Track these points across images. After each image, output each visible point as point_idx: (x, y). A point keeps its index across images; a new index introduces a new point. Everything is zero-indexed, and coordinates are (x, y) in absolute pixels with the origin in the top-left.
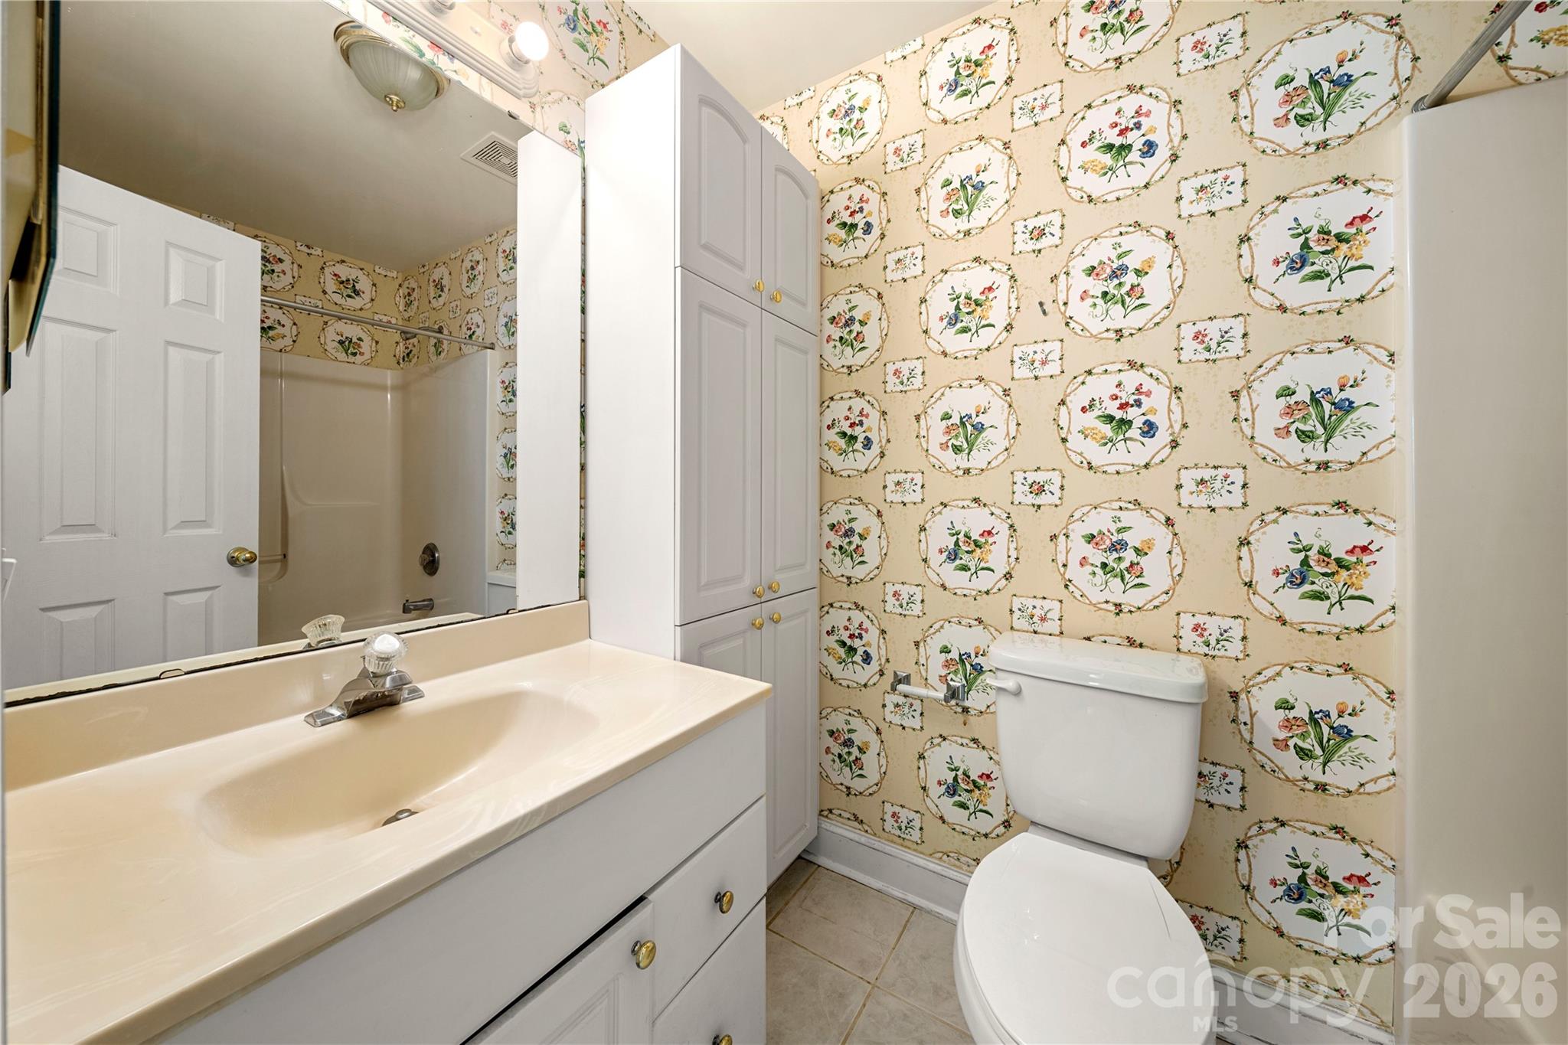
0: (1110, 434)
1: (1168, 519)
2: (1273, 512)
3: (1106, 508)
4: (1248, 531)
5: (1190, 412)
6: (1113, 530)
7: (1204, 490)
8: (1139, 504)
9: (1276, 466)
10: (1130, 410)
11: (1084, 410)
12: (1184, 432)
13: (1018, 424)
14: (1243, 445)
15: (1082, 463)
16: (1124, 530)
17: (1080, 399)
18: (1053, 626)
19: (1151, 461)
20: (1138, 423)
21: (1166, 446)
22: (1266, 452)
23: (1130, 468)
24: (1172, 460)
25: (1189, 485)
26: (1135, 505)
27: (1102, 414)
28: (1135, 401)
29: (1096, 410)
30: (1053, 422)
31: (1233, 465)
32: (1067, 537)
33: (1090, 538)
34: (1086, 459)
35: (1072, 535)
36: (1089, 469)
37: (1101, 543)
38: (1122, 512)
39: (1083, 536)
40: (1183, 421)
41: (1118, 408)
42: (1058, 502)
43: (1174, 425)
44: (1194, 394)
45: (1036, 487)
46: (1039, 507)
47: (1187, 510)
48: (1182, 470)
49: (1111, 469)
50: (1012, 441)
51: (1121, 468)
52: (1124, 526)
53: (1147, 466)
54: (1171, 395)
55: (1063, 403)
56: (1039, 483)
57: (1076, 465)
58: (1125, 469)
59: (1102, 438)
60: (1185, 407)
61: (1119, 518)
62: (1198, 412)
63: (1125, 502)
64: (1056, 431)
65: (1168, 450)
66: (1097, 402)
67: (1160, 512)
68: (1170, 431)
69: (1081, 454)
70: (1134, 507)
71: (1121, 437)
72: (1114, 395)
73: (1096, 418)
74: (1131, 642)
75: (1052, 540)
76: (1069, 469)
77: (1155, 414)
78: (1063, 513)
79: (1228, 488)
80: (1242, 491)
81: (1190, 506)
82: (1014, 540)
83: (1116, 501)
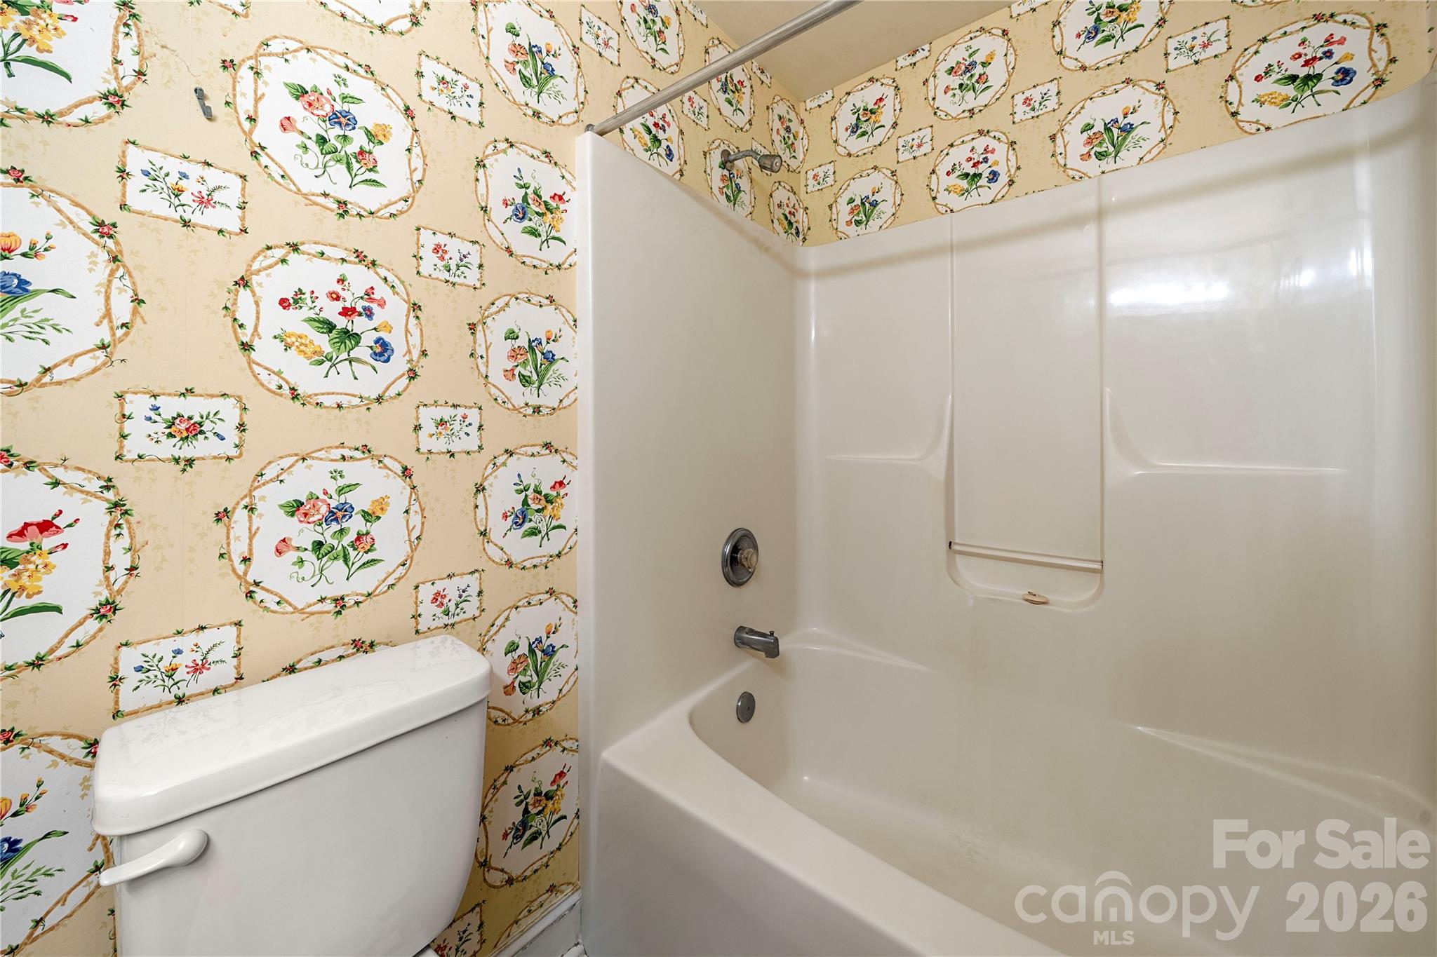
0: (327, 349)
1: (405, 469)
2: (503, 454)
3: (321, 459)
4: (483, 476)
5: (429, 337)
6: (332, 491)
7: (443, 432)
8: (369, 451)
9: (505, 408)
10: (357, 319)
11: (284, 303)
12: (423, 361)
13: (138, 301)
14: (479, 384)
15: (280, 387)
16: (348, 489)
17: (275, 283)
18: (221, 673)
19: (384, 392)
20: (368, 339)
21: (403, 375)
22: (497, 393)
23: (356, 401)
24: (410, 394)
25: (429, 427)
26: (364, 452)
27: (314, 316)
28: (365, 309)
29: (305, 308)
30: (224, 312)
31: (471, 405)
32: (252, 509)
33: (295, 508)
34: (287, 382)
35: (260, 506)
36: (293, 398)
37: (313, 511)
38: (345, 463)
39: (282, 506)
40: (422, 347)
41: (340, 313)
42: (233, 452)
43: (413, 350)
44: (434, 317)
45: (183, 426)
46: (190, 462)
47: (426, 456)
48: (421, 408)
49: (329, 401)
50: (120, 332)
51: (344, 400)
52: (348, 484)
53: (379, 399)
54: (409, 311)
55: (243, 282)
56: (190, 418)
57: (269, 390)
58: (349, 402)
59: (315, 353)
60: (424, 329)
61: (340, 472)
62: (438, 339)
63: (350, 449)
64: (231, 331)
65: (405, 380)
66: (308, 296)
67: (396, 460)
68: (407, 358)
69: (279, 374)
70: (362, 456)
71: (344, 355)
72: (334, 293)
73: (305, 321)
74: (358, 645)
75: (219, 520)
76: (256, 398)
77: (390, 332)
78: (243, 471)
79: (466, 429)
80: (479, 433)
81: (430, 452)
82: (125, 531)
83: (337, 447)
